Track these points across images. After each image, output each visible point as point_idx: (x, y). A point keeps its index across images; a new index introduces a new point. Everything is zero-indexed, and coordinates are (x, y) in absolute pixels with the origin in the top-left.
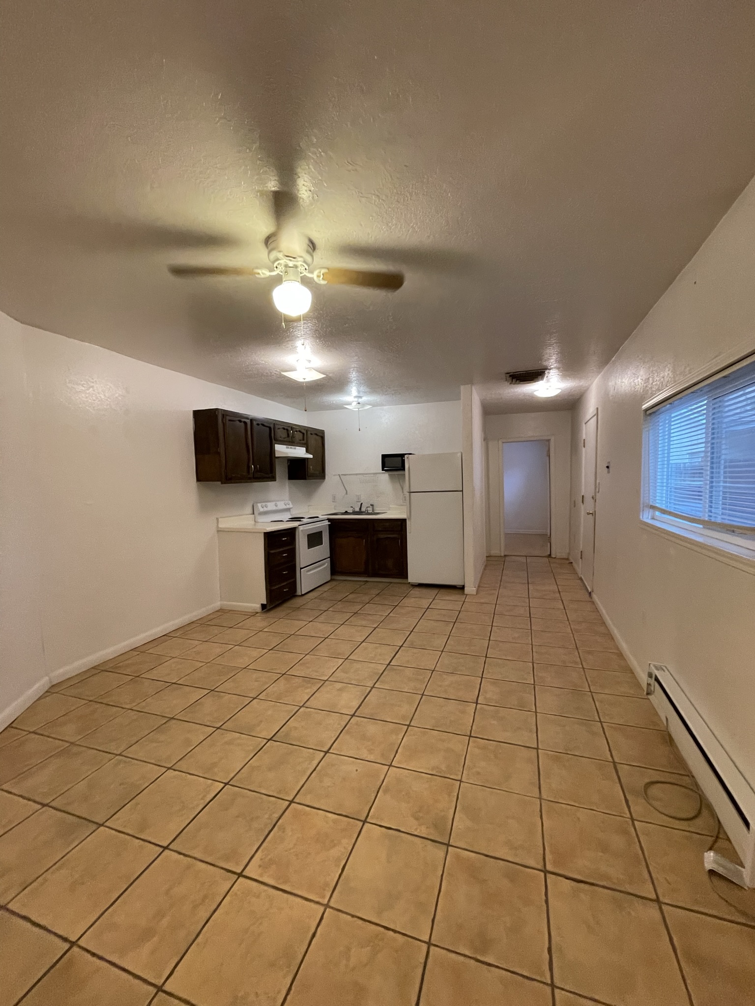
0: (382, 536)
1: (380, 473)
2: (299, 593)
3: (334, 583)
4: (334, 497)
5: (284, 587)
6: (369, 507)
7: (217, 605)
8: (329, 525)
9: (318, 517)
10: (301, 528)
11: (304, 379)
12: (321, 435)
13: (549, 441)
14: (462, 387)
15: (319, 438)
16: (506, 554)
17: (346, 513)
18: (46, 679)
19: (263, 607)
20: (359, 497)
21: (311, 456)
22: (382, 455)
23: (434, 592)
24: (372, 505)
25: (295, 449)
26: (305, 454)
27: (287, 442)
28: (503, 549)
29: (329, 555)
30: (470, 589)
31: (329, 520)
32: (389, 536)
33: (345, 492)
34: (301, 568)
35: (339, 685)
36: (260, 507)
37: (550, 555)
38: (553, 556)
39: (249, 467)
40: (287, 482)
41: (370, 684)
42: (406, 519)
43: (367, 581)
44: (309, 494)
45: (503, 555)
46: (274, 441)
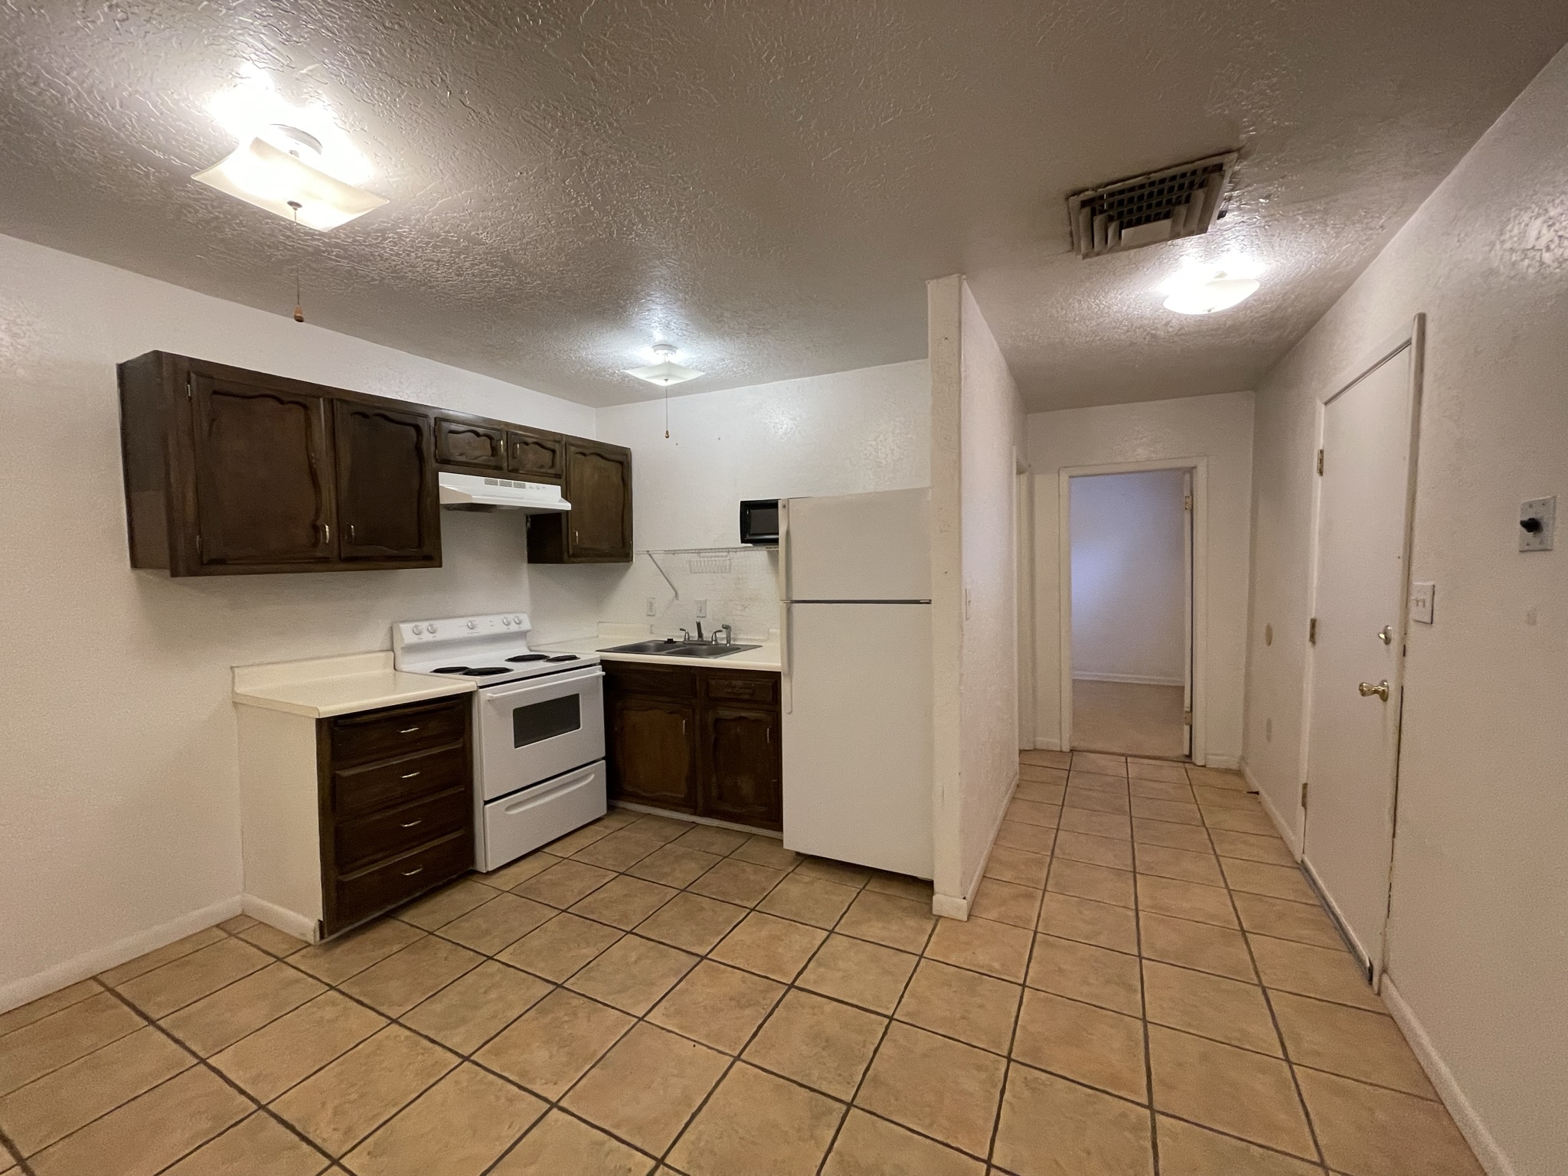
0: (725, 713)
1: (736, 550)
2: (481, 867)
4: (651, 604)
5: (410, 864)
6: (721, 631)
8: (603, 677)
9: (574, 658)
10: (487, 694)
12: (619, 458)
13: (1191, 470)
14: (931, 286)
15: (613, 470)
16: (1075, 746)
17: (669, 646)
19: (325, 928)
20: (702, 606)
21: (567, 506)
22: (741, 502)
23: (848, 889)
24: (727, 627)
25: (523, 487)
26: (560, 501)
27: (487, 467)
28: (1066, 735)
29: (604, 755)
30: (949, 900)
31: (605, 664)
32: (744, 714)
33: (674, 593)
34: (486, 803)
36: (407, 633)
37: (1190, 756)
38: (1199, 761)
39: (317, 529)
40: (525, 565)
42: (779, 674)
43: (695, 825)
45: (1066, 748)
46: (432, 464)
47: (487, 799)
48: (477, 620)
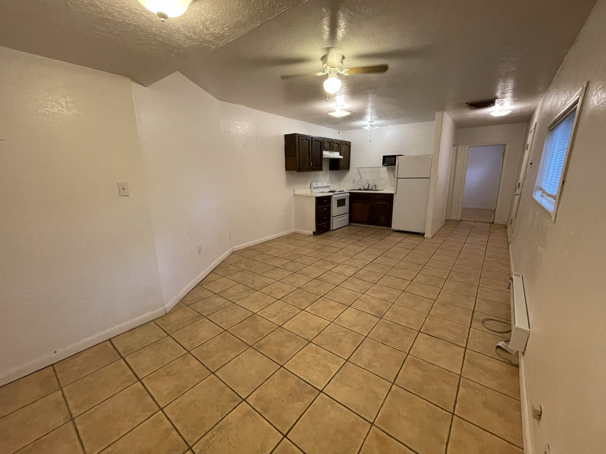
0: (378, 203)
1: (381, 167)
2: (331, 229)
3: (350, 227)
4: (354, 180)
5: (325, 225)
6: (373, 187)
7: (293, 230)
8: (349, 195)
9: (343, 191)
10: (334, 196)
11: (339, 116)
12: (349, 144)
13: (505, 145)
14: (437, 113)
15: (347, 146)
16: (461, 219)
17: (360, 189)
18: (231, 249)
19: (314, 233)
20: (368, 181)
21: (342, 157)
22: (383, 156)
23: (405, 235)
24: (375, 186)
25: (333, 153)
26: (339, 156)
27: (329, 149)
28: (459, 216)
29: (348, 212)
30: (428, 235)
31: (350, 193)
32: (383, 203)
33: (360, 178)
34: (333, 217)
35: (346, 266)
36: (314, 185)
37: (493, 222)
38: (495, 222)
39: (309, 163)
40: (328, 171)
41: (361, 268)
42: (393, 194)
43: (368, 227)
44: (340, 179)
45: (459, 219)
46: (322, 150)
47: (334, 216)
48: (324, 183)
